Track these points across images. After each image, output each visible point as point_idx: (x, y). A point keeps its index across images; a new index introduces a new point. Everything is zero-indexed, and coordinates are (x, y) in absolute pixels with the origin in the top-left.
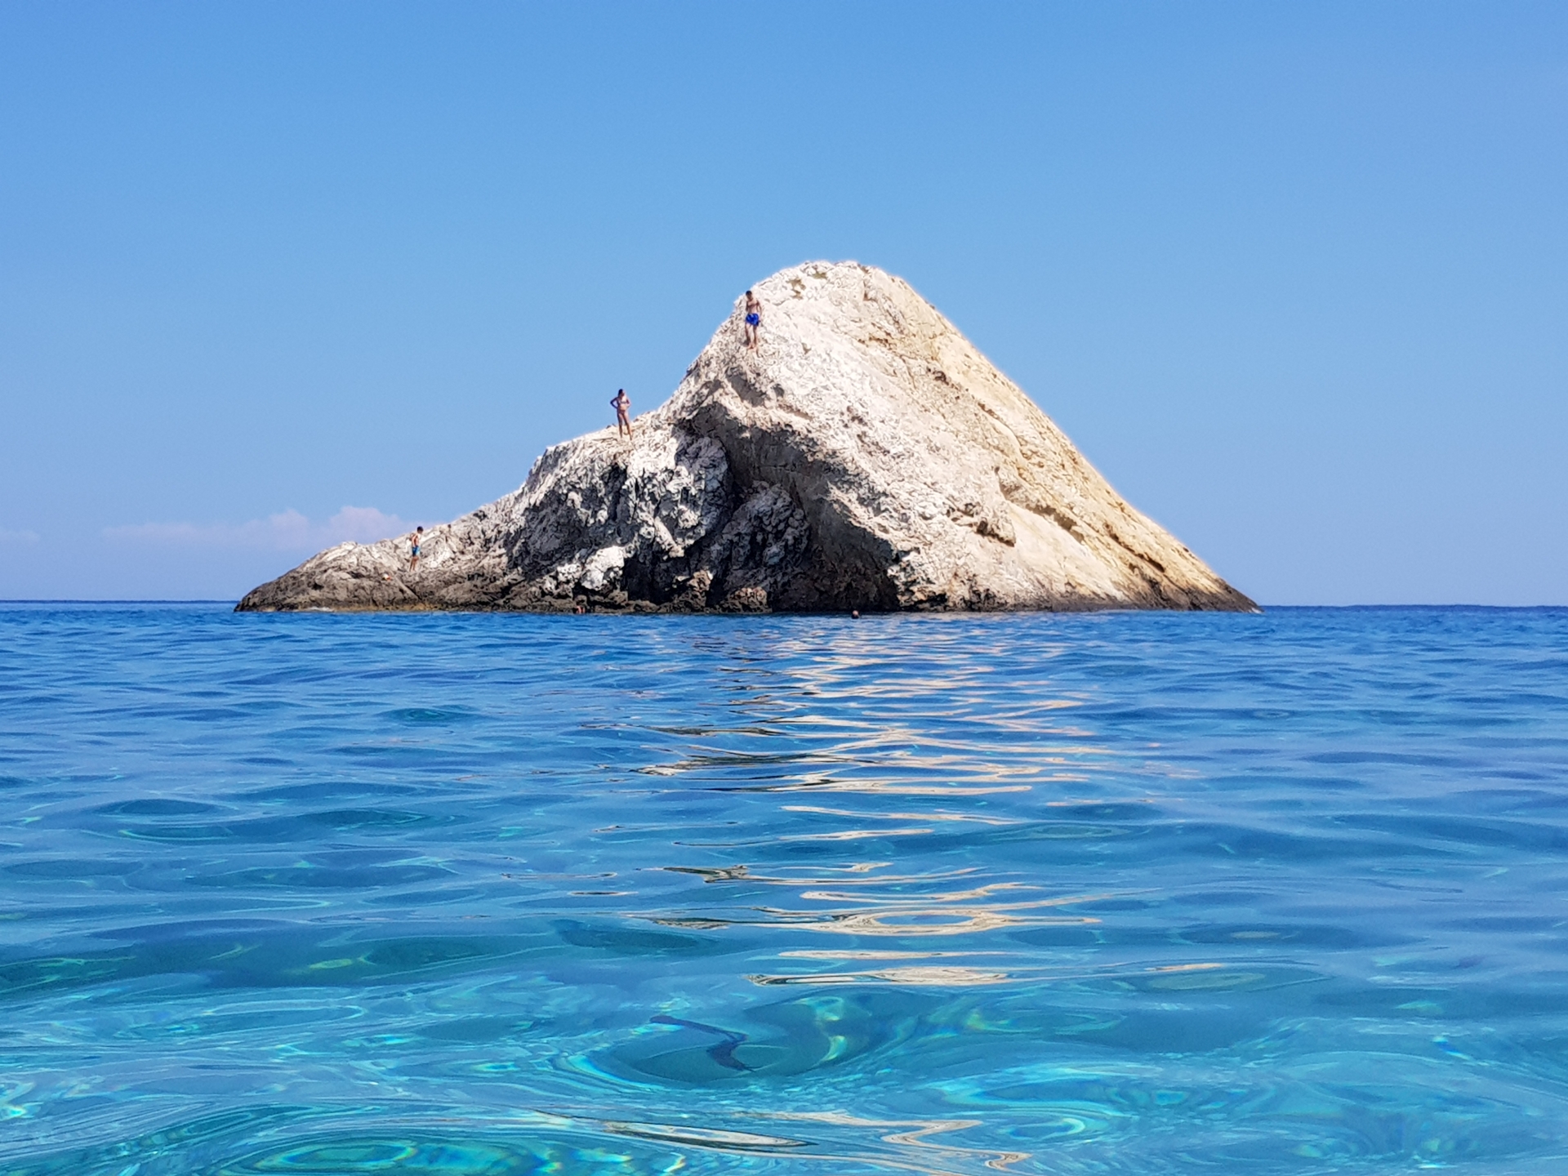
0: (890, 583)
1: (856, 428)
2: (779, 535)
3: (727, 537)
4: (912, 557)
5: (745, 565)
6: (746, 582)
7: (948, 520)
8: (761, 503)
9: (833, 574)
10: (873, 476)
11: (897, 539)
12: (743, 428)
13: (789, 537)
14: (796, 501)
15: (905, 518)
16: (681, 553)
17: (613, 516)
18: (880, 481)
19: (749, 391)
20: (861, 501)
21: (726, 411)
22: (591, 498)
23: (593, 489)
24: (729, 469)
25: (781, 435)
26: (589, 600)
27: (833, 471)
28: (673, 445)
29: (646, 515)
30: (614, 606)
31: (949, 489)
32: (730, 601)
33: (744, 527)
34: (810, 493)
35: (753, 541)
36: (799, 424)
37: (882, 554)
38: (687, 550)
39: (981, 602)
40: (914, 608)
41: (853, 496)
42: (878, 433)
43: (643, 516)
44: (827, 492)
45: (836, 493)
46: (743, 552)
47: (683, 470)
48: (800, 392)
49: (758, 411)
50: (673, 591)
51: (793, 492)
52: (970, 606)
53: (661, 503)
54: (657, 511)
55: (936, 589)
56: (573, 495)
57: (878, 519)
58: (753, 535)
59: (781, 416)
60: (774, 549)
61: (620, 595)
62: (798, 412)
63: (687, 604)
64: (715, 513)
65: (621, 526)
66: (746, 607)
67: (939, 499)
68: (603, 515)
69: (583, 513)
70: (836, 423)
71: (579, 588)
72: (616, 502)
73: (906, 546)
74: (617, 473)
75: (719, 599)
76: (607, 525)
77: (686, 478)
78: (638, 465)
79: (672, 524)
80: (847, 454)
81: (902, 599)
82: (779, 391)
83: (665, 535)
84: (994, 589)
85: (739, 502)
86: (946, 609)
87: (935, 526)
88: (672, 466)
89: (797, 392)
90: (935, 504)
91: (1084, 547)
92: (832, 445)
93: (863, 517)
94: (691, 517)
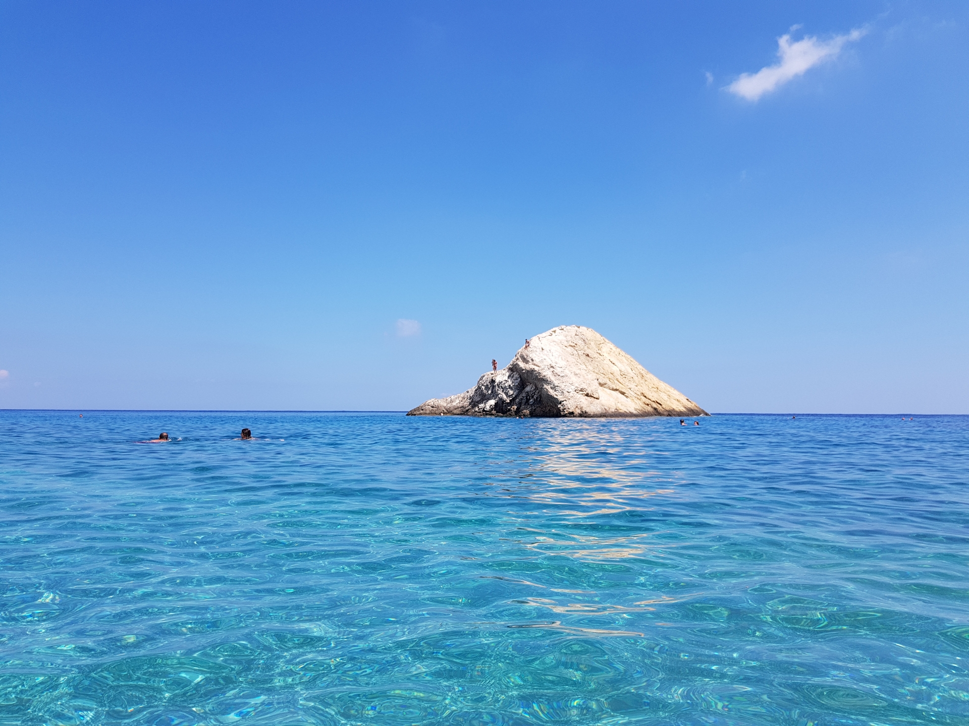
0: (559, 409)
1: (552, 369)
2: (533, 397)
3: (520, 397)
4: (564, 402)
5: (525, 404)
6: (525, 409)
7: (575, 393)
8: (528, 389)
9: (546, 407)
10: (555, 382)
11: (560, 398)
12: (523, 370)
13: (535, 397)
14: (536, 388)
15: (563, 392)
16: (509, 401)
17: (492, 392)
18: (556, 383)
19: (525, 360)
20: (551, 388)
21: (519, 366)
22: (487, 387)
23: (487, 385)
24: (521, 380)
25: (533, 371)
26: (485, 413)
27: (544, 381)
28: (508, 374)
29: (500, 391)
30: (492, 415)
31: (577, 385)
32: (521, 414)
33: (524, 395)
34: (539, 386)
35: (527, 398)
36: (536, 368)
37: (556, 402)
38: (510, 400)
39: (584, 415)
40: (565, 416)
41: (549, 387)
42: (558, 370)
43: (499, 392)
44: (543, 386)
45: (545, 386)
46: (524, 401)
47: (509, 380)
48: (538, 360)
49: (527, 365)
50: (507, 411)
51: (536, 386)
52: (581, 416)
53: (504, 389)
54: (503, 391)
55: (571, 411)
56: (483, 387)
57: (555, 393)
58: (527, 397)
59: (532, 367)
60: (531, 400)
61: (494, 412)
62: (537, 366)
63: (510, 414)
64: (517, 391)
65: (494, 395)
66: (524, 415)
67: (573, 387)
68: (490, 392)
69: (485, 391)
70: (546, 368)
71: (484, 411)
72: (493, 389)
73: (563, 400)
74: (493, 381)
75: (518, 413)
76: (491, 394)
77: (510, 382)
78: (498, 379)
79: (506, 394)
80: (548, 376)
81: (562, 413)
82: (532, 360)
83: (505, 397)
84: (587, 411)
85: (524, 388)
86: (574, 417)
87: (571, 394)
88: (507, 379)
89: (537, 360)
90: (572, 389)
91: (628, 399)
92: (544, 374)
93: (552, 392)
94: (511, 392)
